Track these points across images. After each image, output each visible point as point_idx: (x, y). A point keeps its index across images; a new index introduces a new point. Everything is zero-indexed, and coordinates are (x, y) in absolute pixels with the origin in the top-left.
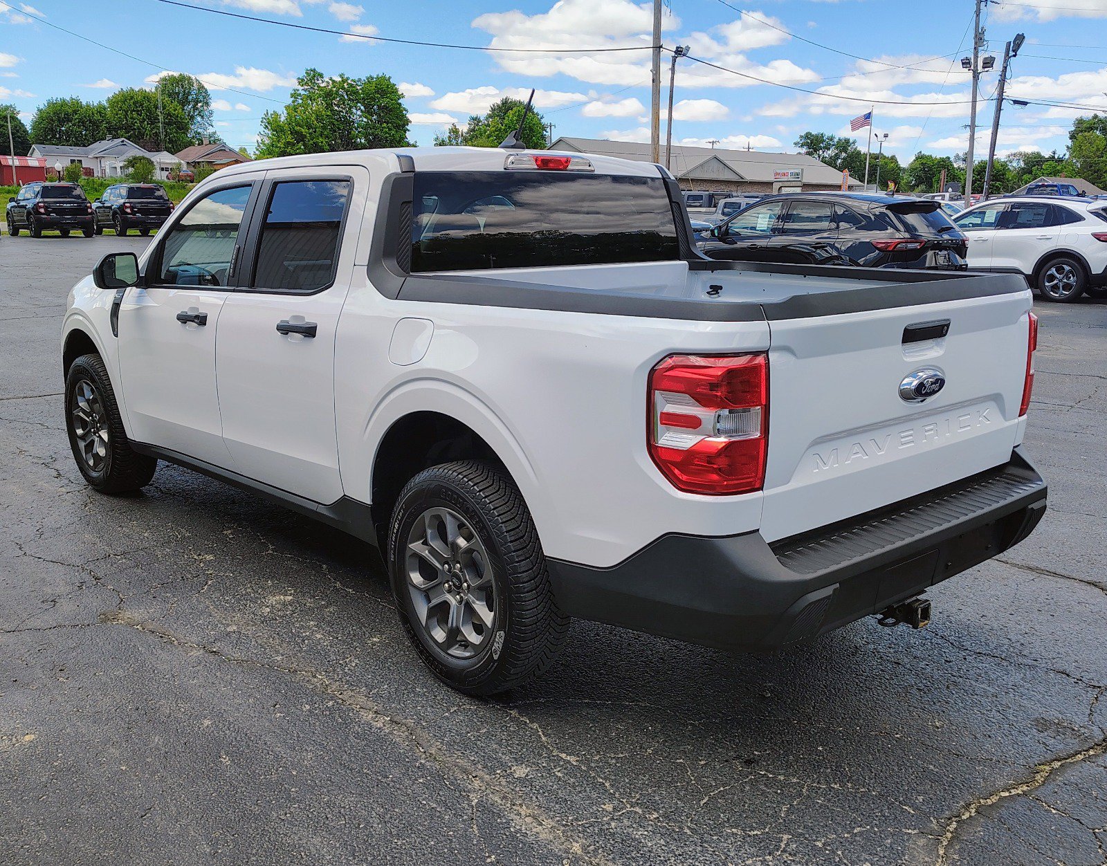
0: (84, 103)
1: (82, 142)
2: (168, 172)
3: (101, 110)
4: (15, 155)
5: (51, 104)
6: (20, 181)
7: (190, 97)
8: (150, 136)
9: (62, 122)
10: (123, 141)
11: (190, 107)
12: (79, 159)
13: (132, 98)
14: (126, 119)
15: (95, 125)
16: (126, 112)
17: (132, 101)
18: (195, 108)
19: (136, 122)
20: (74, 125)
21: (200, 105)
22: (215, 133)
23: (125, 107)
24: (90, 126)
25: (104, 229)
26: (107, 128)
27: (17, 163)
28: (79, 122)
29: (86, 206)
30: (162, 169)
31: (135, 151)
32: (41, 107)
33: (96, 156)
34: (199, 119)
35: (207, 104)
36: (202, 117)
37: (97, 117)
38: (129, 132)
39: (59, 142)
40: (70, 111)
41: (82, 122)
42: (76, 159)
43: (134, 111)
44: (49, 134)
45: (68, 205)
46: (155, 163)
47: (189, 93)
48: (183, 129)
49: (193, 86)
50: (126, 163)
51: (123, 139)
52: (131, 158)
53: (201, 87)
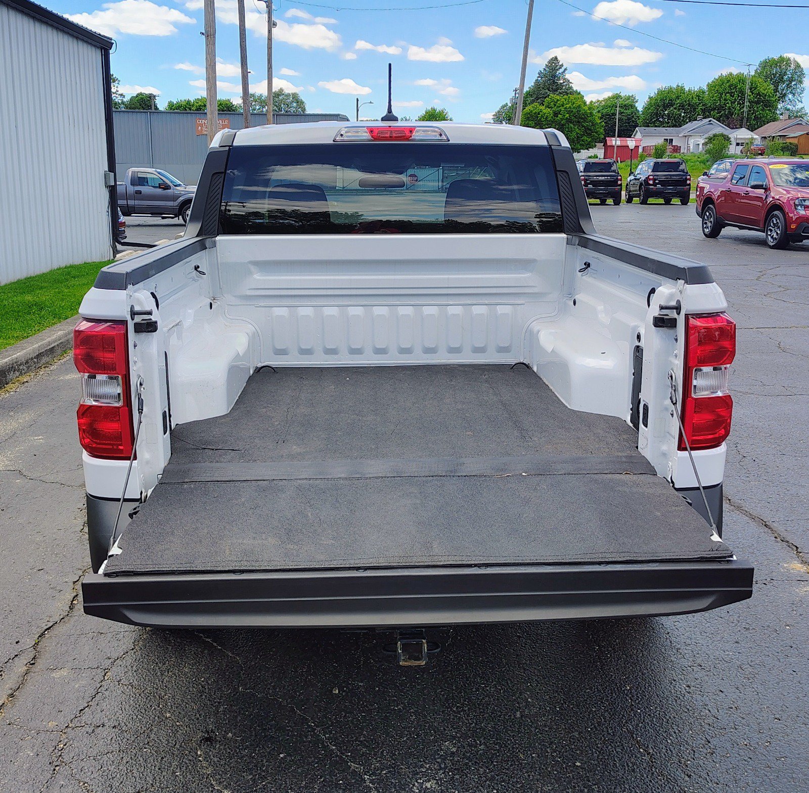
0: (687, 89)
1: (678, 123)
2: (742, 147)
3: (700, 95)
4: (618, 137)
5: (660, 92)
6: (619, 159)
7: (785, 77)
8: (738, 115)
9: (666, 107)
10: (710, 121)
11: (784, 86)
12: (671, 138)
13: (728, 81)
14: (720, 100)
15: (693, 107)
16: (721, 94)
17: (728, 85)
18: (788, 86)
19: (728, 103)
20: (675, 109)
21: (793, 83)
22: (803, 108)
23: (721, 90)
24: (688, 109)
25: (634, 199)
26: (702, 110)
27: (619, 143)
28: (679, 106)
29: (617, 179)
30: (738, 144)
31: (719, 129)
32: (651, 95)
33: (685, 135)
34: (790, 96)
35: (801, 82)
36: (794, 95)
37: (696, 101)
38: (720, 112)
39: (662, 124)
40: (674, 97)
41: (682, 106)
42: (669, 138)
43: (728, 93)
44: (654, 118)
45: (603, 178)
46: (732, 139)
47: (785, 74)
48: (770, 106)
49: (790, 66)
50: (707, 140)
51: (711, 119)
52: (712, 136)
53: (798, 66)
